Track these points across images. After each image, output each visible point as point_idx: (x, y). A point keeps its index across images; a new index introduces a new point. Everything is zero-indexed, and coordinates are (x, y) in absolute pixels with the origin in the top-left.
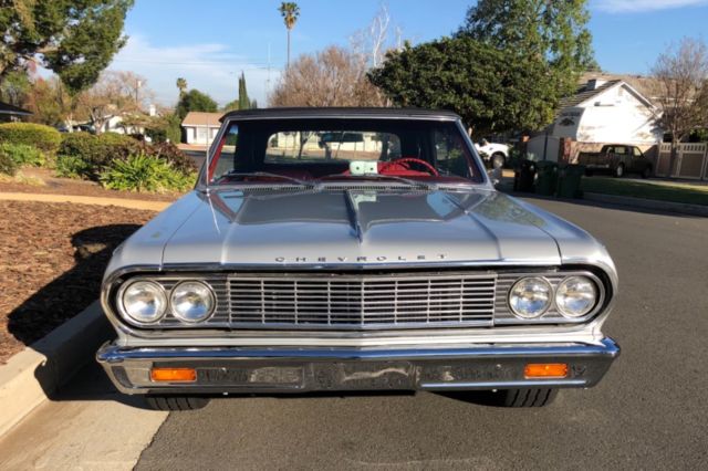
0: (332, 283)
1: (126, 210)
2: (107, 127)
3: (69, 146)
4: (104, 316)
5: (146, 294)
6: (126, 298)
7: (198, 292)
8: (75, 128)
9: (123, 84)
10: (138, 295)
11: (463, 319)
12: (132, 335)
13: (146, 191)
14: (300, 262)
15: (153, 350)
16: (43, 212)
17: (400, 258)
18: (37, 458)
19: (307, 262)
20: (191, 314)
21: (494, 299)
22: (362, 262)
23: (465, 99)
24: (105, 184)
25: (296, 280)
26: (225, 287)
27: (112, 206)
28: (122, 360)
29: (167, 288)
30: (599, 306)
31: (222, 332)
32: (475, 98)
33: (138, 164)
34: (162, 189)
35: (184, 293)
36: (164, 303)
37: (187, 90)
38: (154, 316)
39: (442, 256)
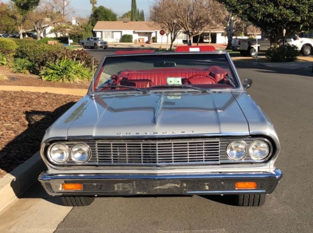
0: (143, 144)
1: (55, 95)
2: (45, 34)
3: (21, 51)
4: (42, 160)
5: (60, 150)
6: (51, 151)
7: (83, 149)
8: (24, 34)
9: (54, 5)
10: (56, 151)
11: (205, 161)
12: (54, 168)
13: (67, 82)
14: (128, 135)
15: (64, 175)
16: (7, 98)
17: (173, 133)
18: (11, 227)
19: (131, 135)
20: (81, 159)
21: (219, 151)
22: (156, 134)
23: (281, 10)
24: (43, 77)
25: (126, 143)
26: (95, 146)
27: (46, 93)
28: (49, 180)
29: (69, 147)
30: (270, 155)
31: (94, 167)
32: (287, 9)
33: (63, 64)
34: (77, 80)
35: (76, 149)
36: (68, 154)
37: (97, 6)
38: (64, 160)
39: (193, 132)
